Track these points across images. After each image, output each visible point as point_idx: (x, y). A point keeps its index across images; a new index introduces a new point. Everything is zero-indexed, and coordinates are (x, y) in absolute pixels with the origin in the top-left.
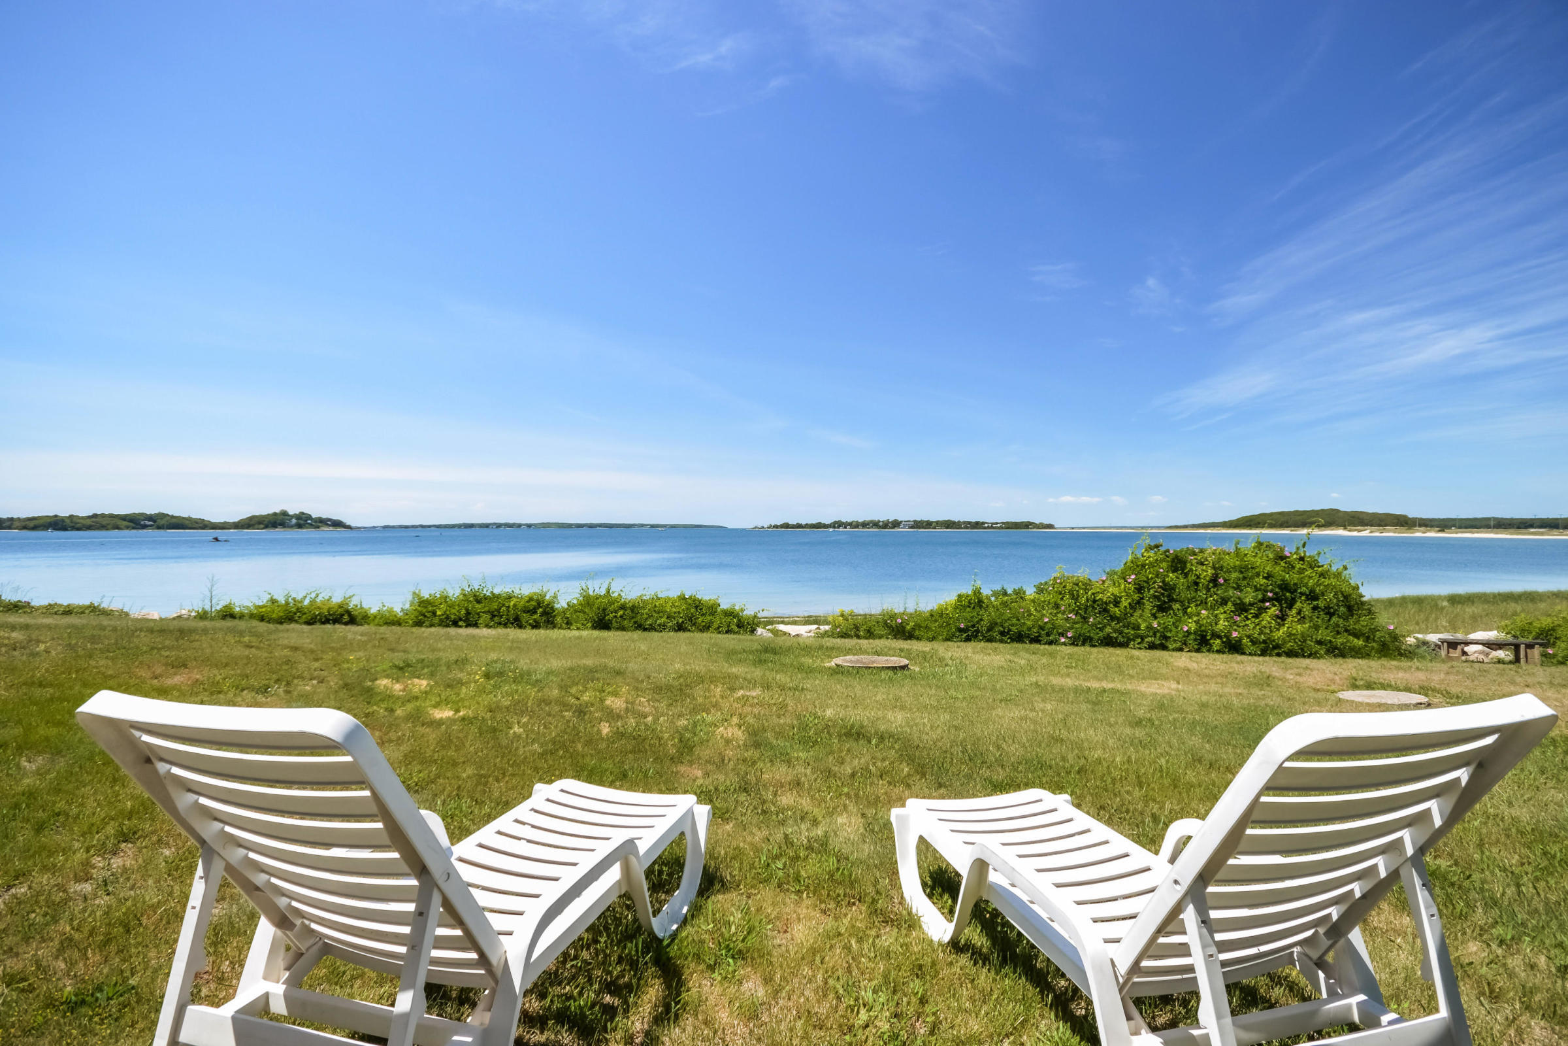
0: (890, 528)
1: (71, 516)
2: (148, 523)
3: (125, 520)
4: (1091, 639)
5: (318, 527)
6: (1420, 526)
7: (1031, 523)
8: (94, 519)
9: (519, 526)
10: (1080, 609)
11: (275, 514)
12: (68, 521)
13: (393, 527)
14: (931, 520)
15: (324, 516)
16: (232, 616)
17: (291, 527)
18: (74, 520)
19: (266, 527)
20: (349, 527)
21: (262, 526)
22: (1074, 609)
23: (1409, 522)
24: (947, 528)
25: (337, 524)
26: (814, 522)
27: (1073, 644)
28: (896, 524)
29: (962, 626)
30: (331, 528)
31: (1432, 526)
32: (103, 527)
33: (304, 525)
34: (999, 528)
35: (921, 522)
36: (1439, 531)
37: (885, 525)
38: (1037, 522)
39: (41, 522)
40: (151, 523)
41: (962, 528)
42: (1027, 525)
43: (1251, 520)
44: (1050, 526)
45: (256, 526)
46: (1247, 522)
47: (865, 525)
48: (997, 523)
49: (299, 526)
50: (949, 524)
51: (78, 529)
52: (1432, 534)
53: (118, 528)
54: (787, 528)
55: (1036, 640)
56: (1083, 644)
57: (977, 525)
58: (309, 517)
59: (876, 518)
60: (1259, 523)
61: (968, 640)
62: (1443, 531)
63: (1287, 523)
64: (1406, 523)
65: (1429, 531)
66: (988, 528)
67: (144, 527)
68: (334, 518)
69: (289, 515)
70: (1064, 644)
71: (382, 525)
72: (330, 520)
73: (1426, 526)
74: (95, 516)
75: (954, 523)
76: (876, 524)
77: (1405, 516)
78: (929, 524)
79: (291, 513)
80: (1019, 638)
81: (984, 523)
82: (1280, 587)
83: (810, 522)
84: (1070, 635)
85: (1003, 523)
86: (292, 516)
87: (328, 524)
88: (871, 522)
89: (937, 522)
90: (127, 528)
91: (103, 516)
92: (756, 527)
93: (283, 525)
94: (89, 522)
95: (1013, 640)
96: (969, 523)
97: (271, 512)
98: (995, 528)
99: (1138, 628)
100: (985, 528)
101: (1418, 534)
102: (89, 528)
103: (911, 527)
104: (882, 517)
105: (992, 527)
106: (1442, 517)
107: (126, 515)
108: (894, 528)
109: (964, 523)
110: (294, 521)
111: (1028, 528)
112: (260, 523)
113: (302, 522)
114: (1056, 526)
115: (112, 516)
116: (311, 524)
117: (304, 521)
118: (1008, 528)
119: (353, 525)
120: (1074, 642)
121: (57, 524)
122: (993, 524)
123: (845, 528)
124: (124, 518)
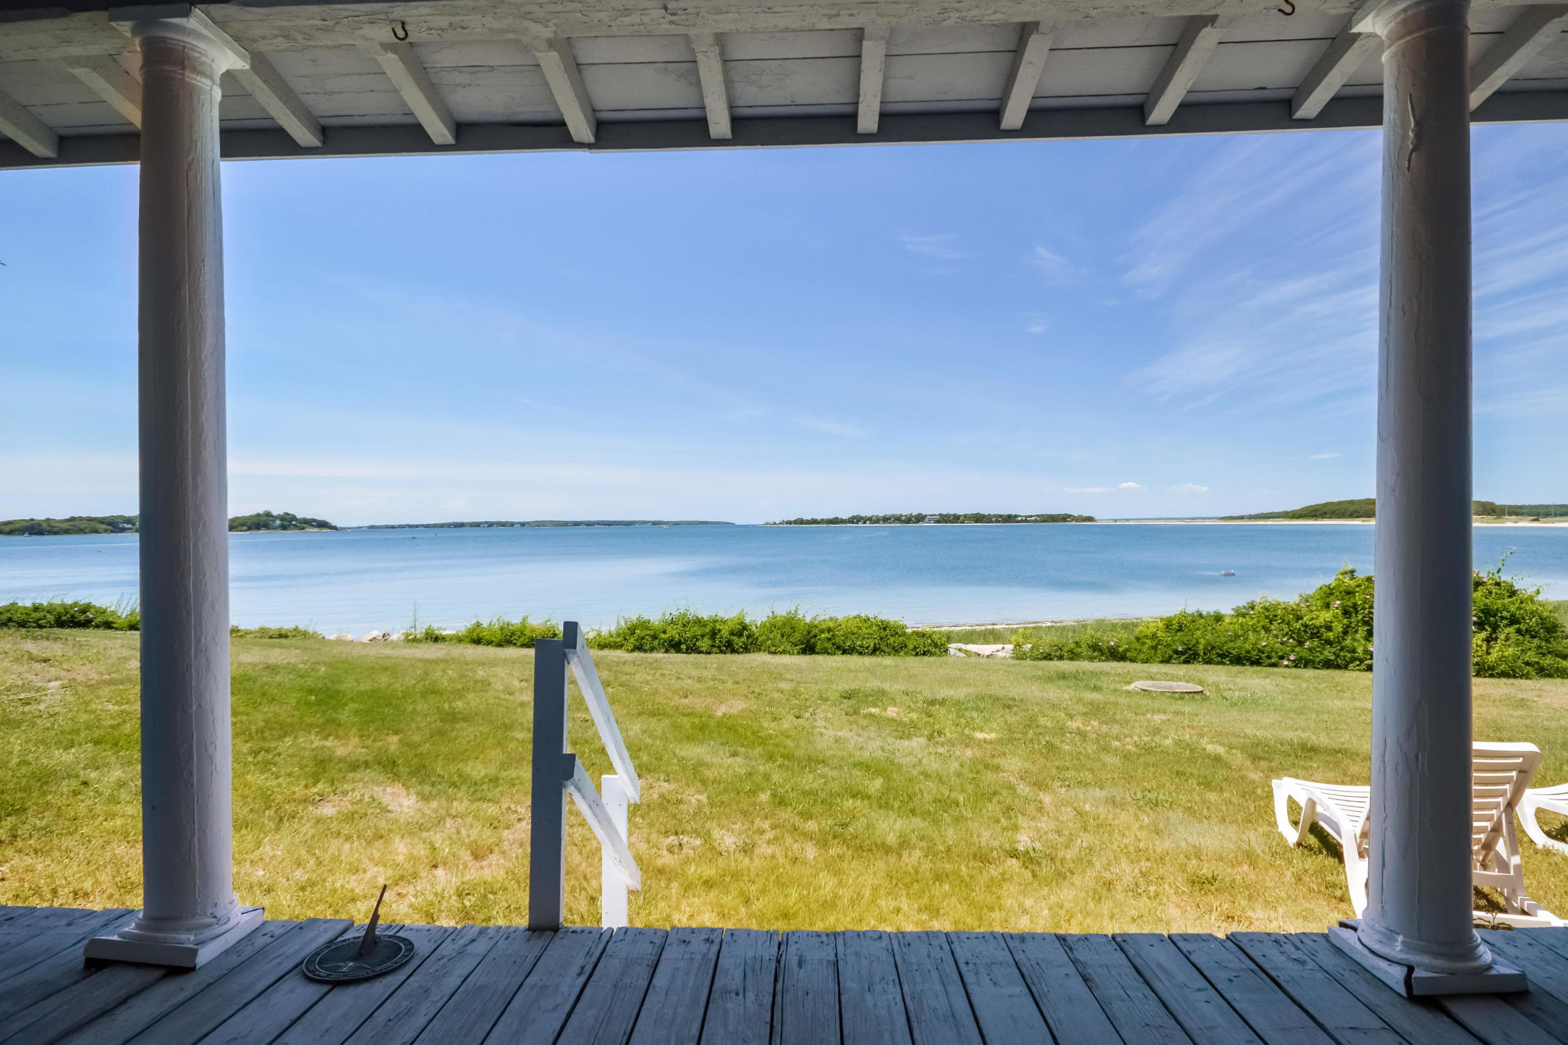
0: (914, 523)
1: (48, 520)
2: (126, 526)
3: (102, 523)
4: (1313, 662)
5: (303, 528)
6: (1510, 514)
7: (1069, 516)
8: (71, 523)
9: (512, 524)
10: (1294, 633)
11: (258, 515)
12: (45, 525)
13: (379, 527)
14: (958, 513)
15: (309, 517)
16: (437, 639)
17: (276, 528)
18: (52, 523)
19: (249, 529)
20: (335, 528)
21: (245, 528)
22: (1287, 633)
23: (1497, 510)
24: (976, 522)
25: (323, 525)
26: (831, 517)
27: (1296, 666)
28: (920, 518)
29: (1180, 649)
30: (316, 530)
31: (1522, 514)
32: (81, 531)
33: (289, 526)
34: (1036, 521)
35: (947, 516)
36: (1533, 520)
37: (909, 520)
38: (1076, 514)
39: (17, 526)
40: (130, 526)
41: (992, 522)
42: (1065, 518)
43: (1316, 510)
44: (1090, 519)
45: (239, 528)
46: (1312, 511)
47: (886, 519)
48: (1031, 516)
49: (284, 528)
50: (979, 518)
51: (56, 533)
52: (1525, 524)
53: (96, 531)
54: (801, 523)
55: (1257, 662)
56: (1305, 667)
57: (1009, 519)
58: (294, 518)
59: (897, 512)
60: (1326, 513)
61: (1186, 662)
62: (1537, 520)
63: (1357, 512)
64: (1494, 512)
65: (1521, 520)
66: (1022, 521)
67: (123, 530)
68: (320, 518)
69: (272, 516)
70: (1287, 666)
71: (368, 525)
72: (315, 520)
73: (1517, 514)
74: (72, 519)
75: (984, 516)
76: (898, 519)
77: (1492, 504)
78: (956, 519)
79: (275, 514)
80: (1238, 660)
81: (1016, 516)
82: (1482, 611)
83: (826, 517)
84: (1292, 658)
85: (1038, 516)
86: (276, 518)
87: (313, 526)
88: (893, 516)
89: (965, 516)
90: (106, 531)
91: (81, 519)
92: (767, 524)
93: (266, 526)
94: (66, 526)
95: (1232, 663)
96: (1001, 516)
97: (254, 513)
98: (1029, 521)
99: (1354, 651)
100: (1018, 522)
101: (1509, 523)
102: (67, 532)
103: (938, 521)
104: (905, 511)
105: (1026, 521)
106: (1533, 504)
107: (104, 518)
108: (917, 522)
109: (995, 516)
110: (278, 522)
111: (1066, 521)
112: (243, 525)
113: (286, 523)
114: (1096, 518)
115: (90, 519)
116: (295, 526)
117: (288, 522)
118: (1044, 521)
119: (338, 526)
120: (1296, 664)
121: (34, 529)
122: (1027, 517)
123: (865, 523)
124: (102, 521)
